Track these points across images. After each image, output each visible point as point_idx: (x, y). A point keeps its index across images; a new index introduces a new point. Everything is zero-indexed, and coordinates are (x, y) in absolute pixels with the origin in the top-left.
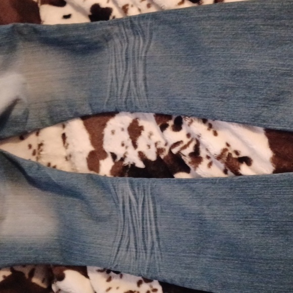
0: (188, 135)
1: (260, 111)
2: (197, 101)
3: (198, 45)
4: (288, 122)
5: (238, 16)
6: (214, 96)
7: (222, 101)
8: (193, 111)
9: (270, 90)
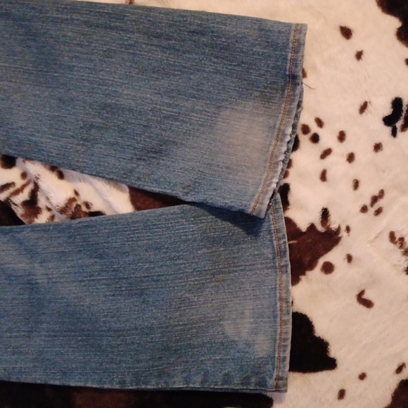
0: (24, 175)
1: (135, 165)
2: (49, 140)
3: (55, 59)
4: (170, 183)
5: (113, 24)
6: (74, 137)
7: (83, 145)
8: (43, 155)
9: (150, 137)
